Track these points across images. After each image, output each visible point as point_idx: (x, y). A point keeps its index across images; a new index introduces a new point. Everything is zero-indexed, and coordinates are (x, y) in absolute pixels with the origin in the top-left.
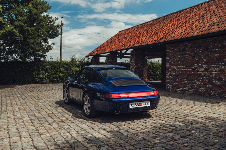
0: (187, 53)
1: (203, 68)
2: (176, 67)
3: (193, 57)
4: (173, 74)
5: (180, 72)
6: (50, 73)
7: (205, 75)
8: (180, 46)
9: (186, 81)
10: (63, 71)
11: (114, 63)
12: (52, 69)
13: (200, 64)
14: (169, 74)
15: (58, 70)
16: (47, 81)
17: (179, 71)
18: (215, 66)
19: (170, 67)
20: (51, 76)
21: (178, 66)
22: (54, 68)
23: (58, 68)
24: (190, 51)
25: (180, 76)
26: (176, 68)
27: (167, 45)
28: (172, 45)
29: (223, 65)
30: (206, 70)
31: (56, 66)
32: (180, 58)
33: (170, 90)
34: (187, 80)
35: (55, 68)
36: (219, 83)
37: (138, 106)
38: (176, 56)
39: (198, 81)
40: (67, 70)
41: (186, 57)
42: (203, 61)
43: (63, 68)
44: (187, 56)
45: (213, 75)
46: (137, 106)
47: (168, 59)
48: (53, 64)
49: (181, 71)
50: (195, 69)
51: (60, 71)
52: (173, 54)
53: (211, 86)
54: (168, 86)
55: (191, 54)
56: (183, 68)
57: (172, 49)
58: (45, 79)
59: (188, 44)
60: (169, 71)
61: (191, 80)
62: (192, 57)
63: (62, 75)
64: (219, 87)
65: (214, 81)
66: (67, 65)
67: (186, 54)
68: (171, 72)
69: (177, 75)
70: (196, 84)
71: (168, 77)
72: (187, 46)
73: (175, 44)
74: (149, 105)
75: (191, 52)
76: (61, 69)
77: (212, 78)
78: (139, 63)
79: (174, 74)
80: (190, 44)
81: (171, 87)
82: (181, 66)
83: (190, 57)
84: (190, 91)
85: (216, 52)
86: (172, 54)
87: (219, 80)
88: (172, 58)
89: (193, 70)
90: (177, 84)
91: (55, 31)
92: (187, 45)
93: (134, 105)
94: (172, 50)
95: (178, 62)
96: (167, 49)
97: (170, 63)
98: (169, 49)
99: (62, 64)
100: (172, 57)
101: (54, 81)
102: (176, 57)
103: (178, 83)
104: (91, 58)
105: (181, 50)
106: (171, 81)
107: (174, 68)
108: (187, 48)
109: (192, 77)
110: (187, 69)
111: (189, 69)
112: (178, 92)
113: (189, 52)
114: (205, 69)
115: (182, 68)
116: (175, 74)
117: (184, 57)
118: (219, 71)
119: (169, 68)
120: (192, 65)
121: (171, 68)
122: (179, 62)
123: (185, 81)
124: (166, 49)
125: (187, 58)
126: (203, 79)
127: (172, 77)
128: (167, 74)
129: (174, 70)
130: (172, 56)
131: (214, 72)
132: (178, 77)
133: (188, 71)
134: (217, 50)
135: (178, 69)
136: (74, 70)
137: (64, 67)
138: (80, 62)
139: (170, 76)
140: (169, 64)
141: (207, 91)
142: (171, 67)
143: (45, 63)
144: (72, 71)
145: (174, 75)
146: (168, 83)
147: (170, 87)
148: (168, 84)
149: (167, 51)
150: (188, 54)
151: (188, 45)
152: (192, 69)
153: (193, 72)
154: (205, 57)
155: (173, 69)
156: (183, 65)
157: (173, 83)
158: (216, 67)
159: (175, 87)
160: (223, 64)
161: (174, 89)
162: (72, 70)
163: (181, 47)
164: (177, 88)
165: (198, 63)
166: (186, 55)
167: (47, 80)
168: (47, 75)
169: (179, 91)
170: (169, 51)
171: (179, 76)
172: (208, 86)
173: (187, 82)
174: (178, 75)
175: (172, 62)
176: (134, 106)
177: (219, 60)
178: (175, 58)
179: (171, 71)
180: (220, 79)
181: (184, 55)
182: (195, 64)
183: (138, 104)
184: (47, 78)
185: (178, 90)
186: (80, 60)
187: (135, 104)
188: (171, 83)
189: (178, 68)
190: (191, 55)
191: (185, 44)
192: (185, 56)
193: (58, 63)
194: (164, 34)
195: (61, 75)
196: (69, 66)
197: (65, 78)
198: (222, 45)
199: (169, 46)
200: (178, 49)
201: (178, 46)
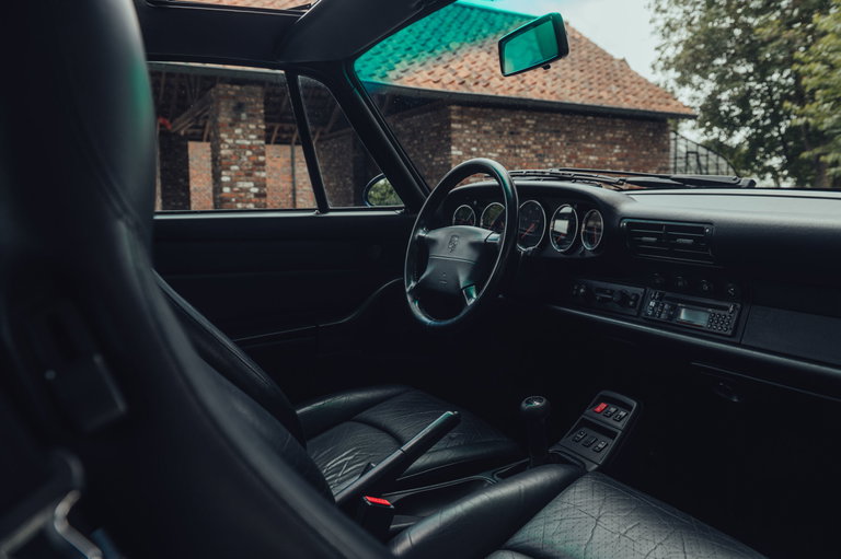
8: (503, 120)
27: (454, 108)
32: (501, 154)
44: (523, 151)
47: (460, 153)
52: (478, 140)
57: (474, 123)
59: (528, 118)
67: (521, 147)
72: (524, 125)
73: (485, 110)
75: (535, 143)
80: (532, 119)
85: (590, 152)
86: (474, 141)
88: (471, 153)
92: (523, 120)
94: (475, 126)
96: (454, 122)
98: (460, 122)
117: (516, 155)
124: (450, 121)
130: (475, 145)
134: (594, 146)
149: (453, 126)
150: (525, 147)
163: (504, 123)
170: (462, 131)
181: (514, 147)
190: (534, 151)
198: (603, 138)
199: (460, 113)
200: (494, 128)
201: (494, 119)
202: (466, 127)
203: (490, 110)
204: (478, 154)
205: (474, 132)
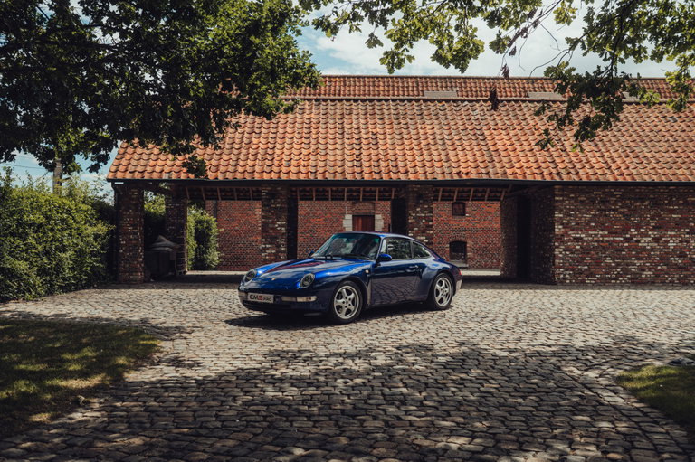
0: (614, 207)
1: (649, 236)
2: (583, 233)
3: (627, 217)
4: (574, 248)
5: (596, 244)
7: (652, 249)
8: (595, 193)
9: (611, 261)
13: (642, 230)
14: (562, 247)
17: (592, 241)
18: (673, 233)
19: (566, 233)
21: (590, 232)
24: (619, 204)
25: (594, 251)
26: (583, 235)
27: (557, 187)
28: (571, 188)
29: (688, 233)
30: (656, 240)
32: (595, 215)
33: (568, 281)
34: (613, 259)
36: (680, 262)
39: (638, 259)
41: (611, 216)
42: (648, 224)
44: (612, 213)
45: (668, 248)
47: (561, 216)
49: (598, 241)
50: (631, 238)
52: (576, 207)
53: (665, 267)
54: (560, 274)
55: (622, 210)
56: (602, 236)
57: (572, 195)
59: (616, 191)
60: (563, 242)
61: (623, 258)
62: (624, 216)
64: (681, 267)
65: (672, 259)
67: (610, 210)
68: (569, 244)
69: (586, 251)
70: (635, 265)
71: (561, 253)
72: (613, 195)
73: (580, 187)
75: (621, 207)
77: (668, 253)
79: (578, 247)
80: (620, 191)
81: (570, 274)
82: (597, 233)
83: (620, 216)
84: (621, 279)
85: (673, 211)
86: (572, 207)
87: (679, 256)
88: (570, 215)
89: (627, 240)
90: (586, 267)
92: (612, 192)
94: (572, 198)
95: (588, 224)
96: (557, 195)
97: (565, 226)
98: (561, 196)
100: (572, 213)
102: (584, 213)
103: (588, 266)
105: (597, 201)
106: (570, 263)
107: (578, 235)
108: (612, 199)
109: (625, 253)
110: (612, 238)
111: (617, 239)
112: (589, 284)
113: (618, 207)
114: (653, 238)
115: (599, 236)
116: (581, 247)
117: (606, 215)
118: (680, 242)
119: (563, 236)
120: (626, 230)
121: (569, 235)
122: (593, 224)
123: (608, 260)
124: (554, 195)
125: (613, 217)
126: (650, 256)
127: (571, 253)
128: (558, 247)
129: (578, 239)
130: (573, 210)
131: (671, 245)
132: (589, 253)
133: (615, 241)
134: (676, 207)
135: (590, 238)
139: (568, 253)
140: (564, 228)
141: (657, 276)
142: (570, 233)
145: (578, 250)
146: (561, 268)
147: (568, 276)
148: (562, 270)
149: (556, 198)
150: (613, 210)
151: (615, 193)
152: (625, 238)
153: (626, 244)
154: (651, 219)
155: (574, 238)
156: (602, 230)
157: (575, 267)
158: (675, 236)
159: (581, 273)
160: (687, 230)
161: (579, 278)
164: (587, 276)
165: (638, 227)
169: (594, 282)
170: (563, 201)
171: (592, 252)
172: (659, 267)
173: (614, 262)
174: (590, 250)
175: (573, 224)
177: (679, 225)
178: (580, 215)
179: (569, 241)
180: (682, 255)
181: (605, 210)
182: (632, 230)
185: (588, 280)
188: (570, 267)
189: (591, 236)
190: (622, 213)
191: (607, 190)
192: (607, 213)
198: (686, 201)
199: (560, 190)
200: (588, 199)
201: (588, 193)
202: (566, 198)
203: (585, 188)
204: (576, 216)
205: (572, 201)
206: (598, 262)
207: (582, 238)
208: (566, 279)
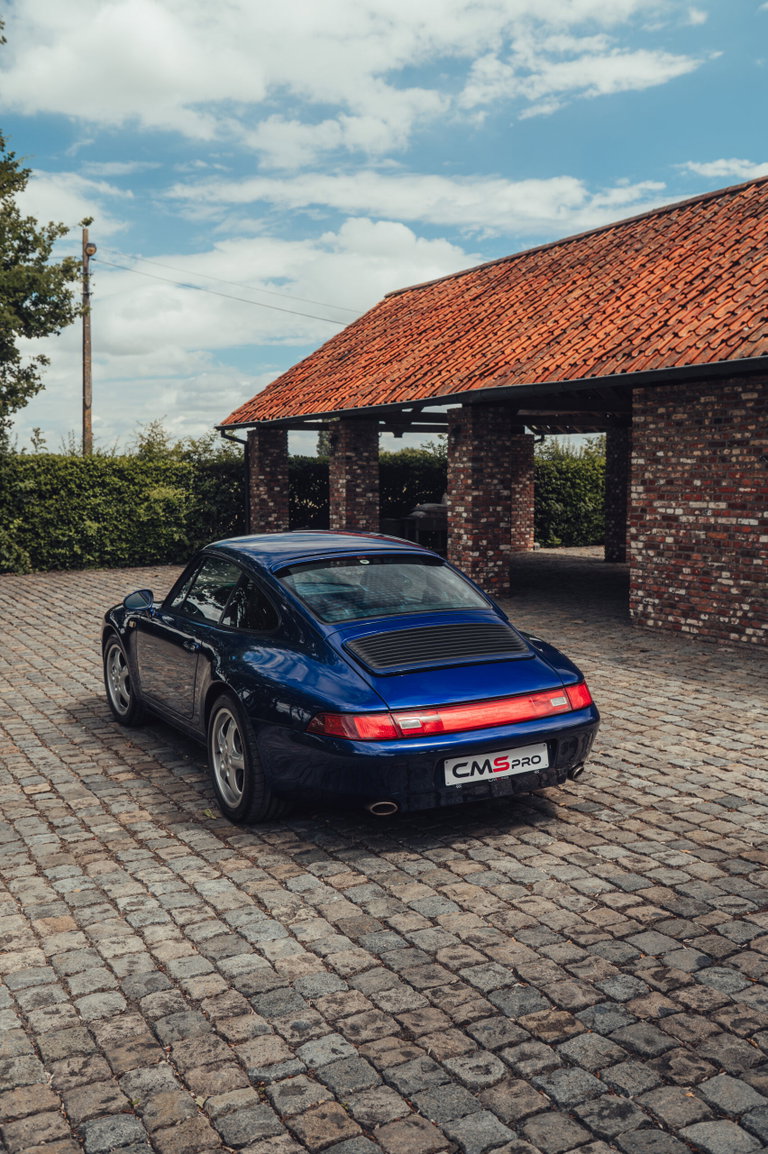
0: (739, 436)
2: (678, 506)
4: (663, 541)
5: (702, 535)
6: (33, 515)
8: (702, 400)
9: (731, 582)
10: (99, 505)
11: (361, 467)
12: (42, 496)
14: (642, 538)
15: (75, 501)
16: (18, 559)
17: (696, 526)
19: (650, 504)
20: (37, 535)
21: (693, 504)
22: (55, 491)
23: (76, 490)
24: (752, 427)
25: (699, 551)
26: (679, 511)
27: (636, 391)
28: (659, 389)
31: (65, 483)
32: (702, 459)
33: (651, 623)
34: (736, 577)
35: (58, 494)
37: (490, 771)
38: (681, 452)
40: (121, 501)
41: (734, 459)
43: (97, 490)
44: (736, 452)
46: (481, 772)
47: (641, 461)
48: (47, 471)
49: (707, 528)
51: (84, 509)
52: (666, 438)
54: (638, 602)
55: (756, 442)
56: (717, 513)
57: (661, 410)
58: (9, 548)
59: (744, 391)
60: (643, 526)
61: (756, 576)
62: (760, 460)
63: (95, 525)
66: (120, 473)
67: (733, 443)
68: (654, 531)
69: (684, 550)
71: (640, 554)
72: (741, 404)
73: (675, 388)
74: (544, 763)
75: (756, 435)
76: (88, 498)
78: (492, 476)
79: (669, 540)
80: (752, 391)
81: (654, 605)
82: (704, 505)
83: (753, 458)
84: (749, 631)
86: (661, 440)
88: (657, 461)
89: (766, 525)
90: (682, 592)
91: (55, 299)
92: (737, 395)
93: (469, 771)
94: (661, 416)
95: (688, 482)
96: (636, 414)
97: (650, 486)
98: (644, 412)
99: (96, 468)
100: (660, 454)
101: (55, 556)
102: (681, 454)
103: (686, 588)
104: (245, 438)
105: (707, 422)
106: (655, 578)
107: (670, 511)
108: (737, 412)
109: (760, 562)
110: (734, 521)
111: (745, 522)
112: (688, 636)
113: (747, 435)
115: (709, 513)
116: (676, 541)
117: (724, 459)
119: (644, 510)
120: (764, 499)
121: (654, 511)
122: (698, 483)
123: (725, 578)
124: (632, 412)
125: (738, 462)
127: (660, 554)
128: (635, 538)
129: (670, 521)
130: (661, 447)
132: (688, 557)
133: (739, 528)
135: (692, 519)
136: (156, 501)
137: (103, 485)
138: (187, 456)
139: (651, 553)
140: (647, 491)
142: (657, 504)
143: (8, 464)
144: (149, 508)
145: (668, 548)
146: (638, 588)
147: (650, 609)
148: (640, 593)
149: (636, 419)
150: (742, 443)
151: (744, 397)
152: (762, 523)
153: (764, 538)
155: (666, 517)
156: (717, 499)
157: (663, 589)
159: (673, 606)
161: (670, 618)
162: (147, 499)
163: (706, 404)
164: (686, 615)
166: (730, 447)
167: (19, 556)
168: (20, 529)
169: (696, 631)
170: (646, 424)
171: (695, 555)
173: (737, 585)
174: (692, 549)
175: (662, 482)
176: (466, 775)
178: (673, 460)
179: (654, 523)
181: (722, 445)
183: (487, 763)
184: (20, 543)
185: (686, 625)
186: (186, 448)
187: (475, 765)
188: (655, 588)
189: (690, 512)
190: (756, 451)
191: (727, 390)
192: (726, 452)
193: (73, 463)
194: (621, 329)
195: (92, 527)
196: (132, 481)
197: (112, 542)
199: (644, 398)
200: (690, 416)
201: (690, 400)
202: (650, 419)
203: (683, 387)
204: (666, 461)
205: (662, 425)
206: (706, 578)
207: (675, 518)
208: (646, 616)
